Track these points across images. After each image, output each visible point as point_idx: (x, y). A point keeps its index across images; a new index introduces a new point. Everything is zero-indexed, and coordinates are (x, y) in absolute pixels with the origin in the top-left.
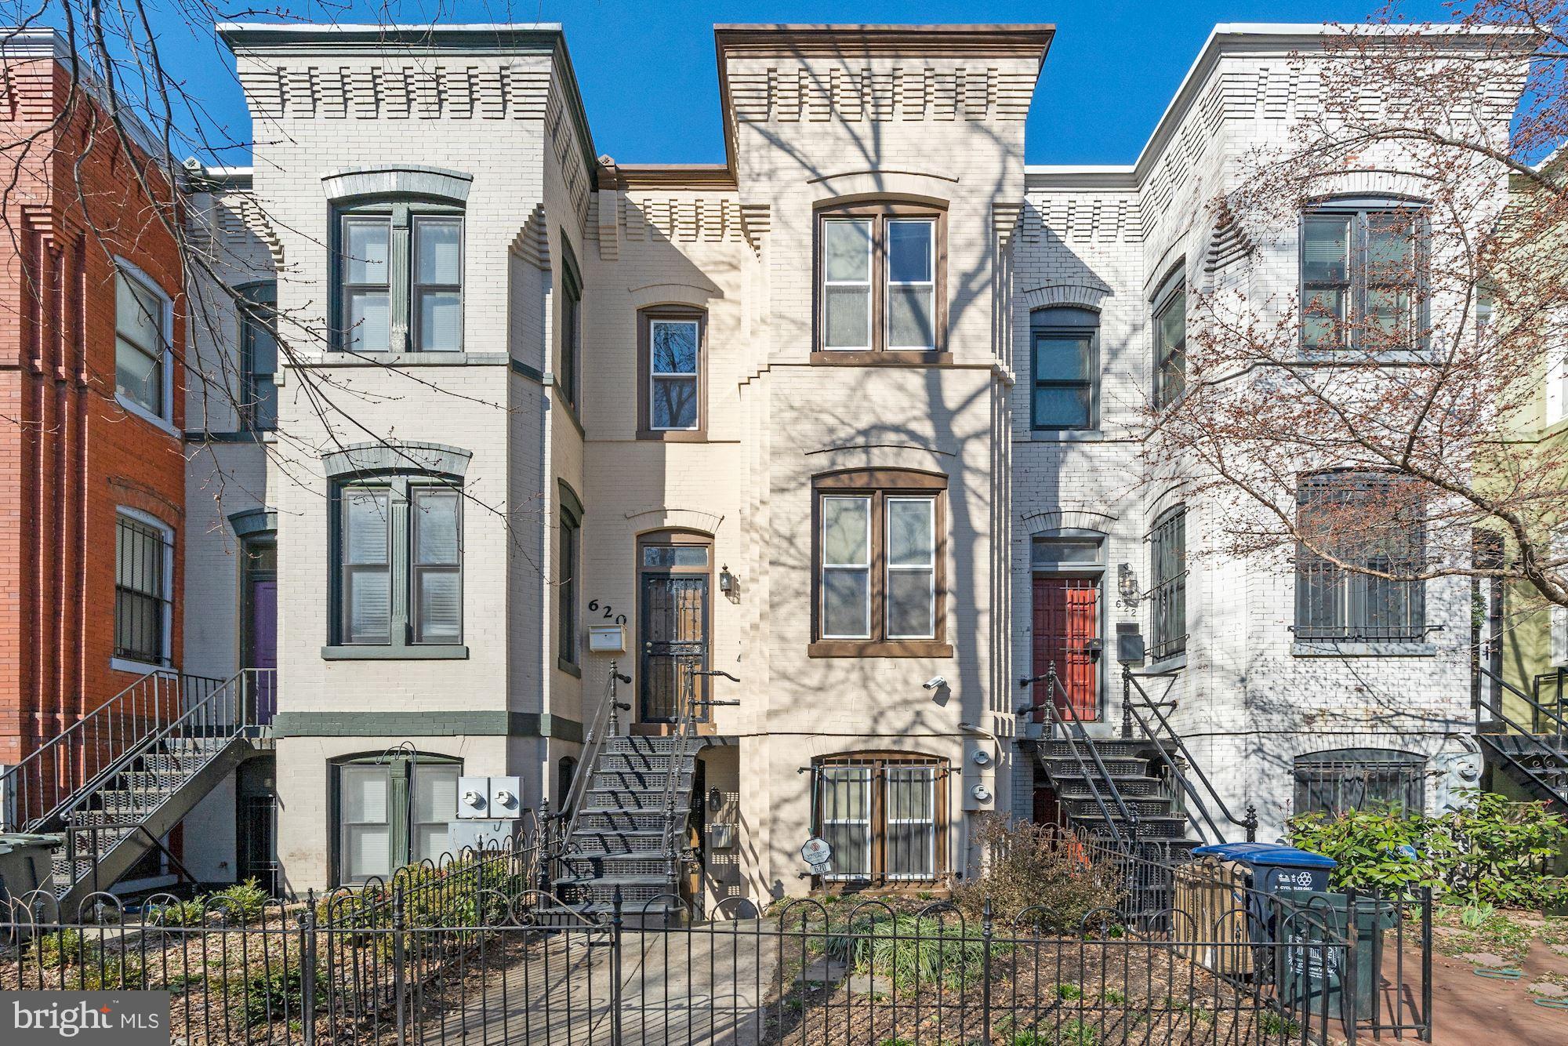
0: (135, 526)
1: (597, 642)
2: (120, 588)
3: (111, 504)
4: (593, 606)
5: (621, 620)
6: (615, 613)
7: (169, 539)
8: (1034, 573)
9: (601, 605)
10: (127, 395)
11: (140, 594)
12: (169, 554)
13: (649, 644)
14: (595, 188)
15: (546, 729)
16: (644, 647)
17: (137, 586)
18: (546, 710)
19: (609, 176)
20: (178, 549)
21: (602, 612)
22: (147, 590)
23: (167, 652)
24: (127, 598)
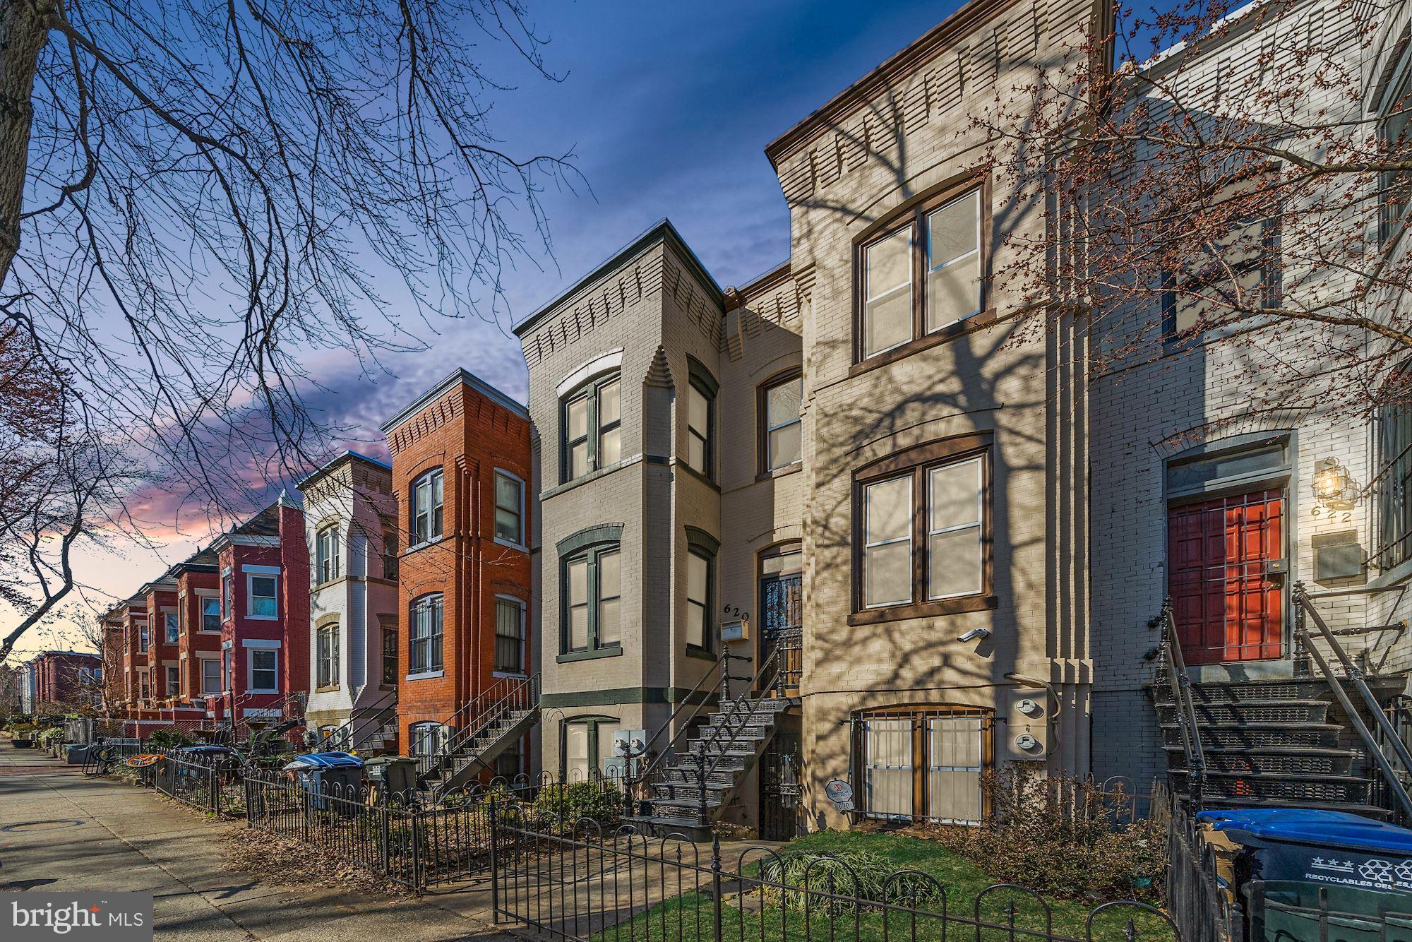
0: (505, 602)
1: (727, 634)
2: (498, 636)
3: (492, 594)
4: (727, 609)
5: (745, 616)
6: (741, 612)
7: (524, 606)
8: (1170, 502)
9: (732, 609)
10: (503, 537)
11: (508, 637)
12: (523, 615)
13: (766, 631)
14: (724, 314)
15: (671, 698)
16: (763, 635)
17: (507, 633)
18: (672, 685)
19: (733, 299)
20: (528, 611)
21: (732, 612)
22: (512, 635)
23: (523, 667)
24: (501, 640)
